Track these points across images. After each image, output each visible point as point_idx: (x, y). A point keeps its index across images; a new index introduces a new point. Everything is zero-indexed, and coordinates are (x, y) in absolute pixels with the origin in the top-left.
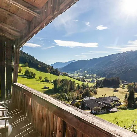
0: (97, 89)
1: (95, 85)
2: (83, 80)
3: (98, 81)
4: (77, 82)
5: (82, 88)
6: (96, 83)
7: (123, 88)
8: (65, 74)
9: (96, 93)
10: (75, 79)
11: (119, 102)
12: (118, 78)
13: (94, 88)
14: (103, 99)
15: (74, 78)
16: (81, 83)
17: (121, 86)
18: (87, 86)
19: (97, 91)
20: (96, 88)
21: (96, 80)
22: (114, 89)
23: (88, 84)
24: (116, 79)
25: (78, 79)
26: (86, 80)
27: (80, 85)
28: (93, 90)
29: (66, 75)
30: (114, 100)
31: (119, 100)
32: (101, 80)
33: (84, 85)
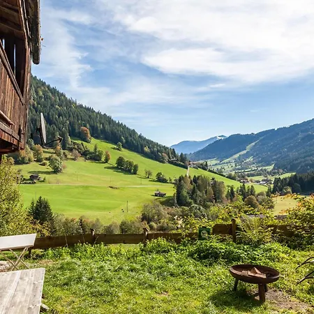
1: (269, 190)
3: (277, 180)
4: (228, 182)
8: (201, 164)
10: (224, 176)
13: (268, 196)
15: (222, 175)
16: (237, 185)
18: (251, 192)
19: (274, 203)
21: (273, 180)
23: (252, 186)
25: (230, 177)
26: (249, 178)
28: (264, 200)
29: (204, 168)
33: (244, 188)
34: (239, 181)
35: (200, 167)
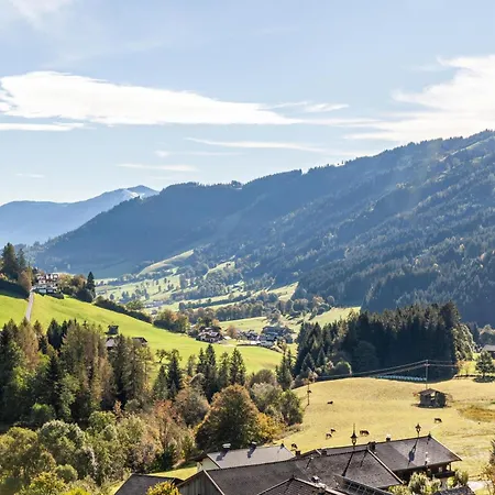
0: (300, 392)
1: (286, 362)
2: (205, 327)
3: (310, 332)
4: (160, 340)
5: (199, 388)
6: (293, 348)
7: (479, 380)
8: (75, 282)
9: (293, 418)
10: (147, 319)
11: (452, 474)
12: (446, 312)
13: (284, 383)
15: (141, 317)
16: (188, 349)
17: (469, 367)
18: (234, 371)
19: (303, 404)
20: (299, 385)
21: (297, 329)
22: (423, 387)
23: (237, 354)
24: (436, 319)
25: (166, 323)
26: (224, 325)
27: (183, 365)
28: (272, 397)
29: (84, 295)
30: (417, 463)
31: (454, 466)
32: (333, 329)
33: (213, 361)
34: (194, 335)
35: (69, 292)
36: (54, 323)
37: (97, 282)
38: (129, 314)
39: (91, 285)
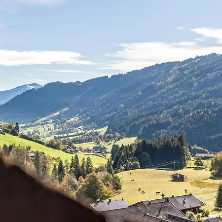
0: (119, 175)
1: (109, 162)
2: (69, 147)
3: (115, 149)
4: (50, 153)
5: (73, 174)
6: (109, 156)
7: (196, 169)
8: (10, 127)
9: (117, 187)
10: (43, 144)
11: (202, 211)
14: (159, 205)
15: (40, 143)
19: (121, 181)
22: (172, 173)
23: (89, 159)
24: (176, 142)
25: (51, 145)
26: (77, 146)
28: (107, 178)
29: (14, 132)
32: (130, 147)
33: (78, 162)
34: (64, 150)
35: (7, 131)
36: (5, 146)
37: (20, 126)
38: (34, 141)
39: (17, 128)
